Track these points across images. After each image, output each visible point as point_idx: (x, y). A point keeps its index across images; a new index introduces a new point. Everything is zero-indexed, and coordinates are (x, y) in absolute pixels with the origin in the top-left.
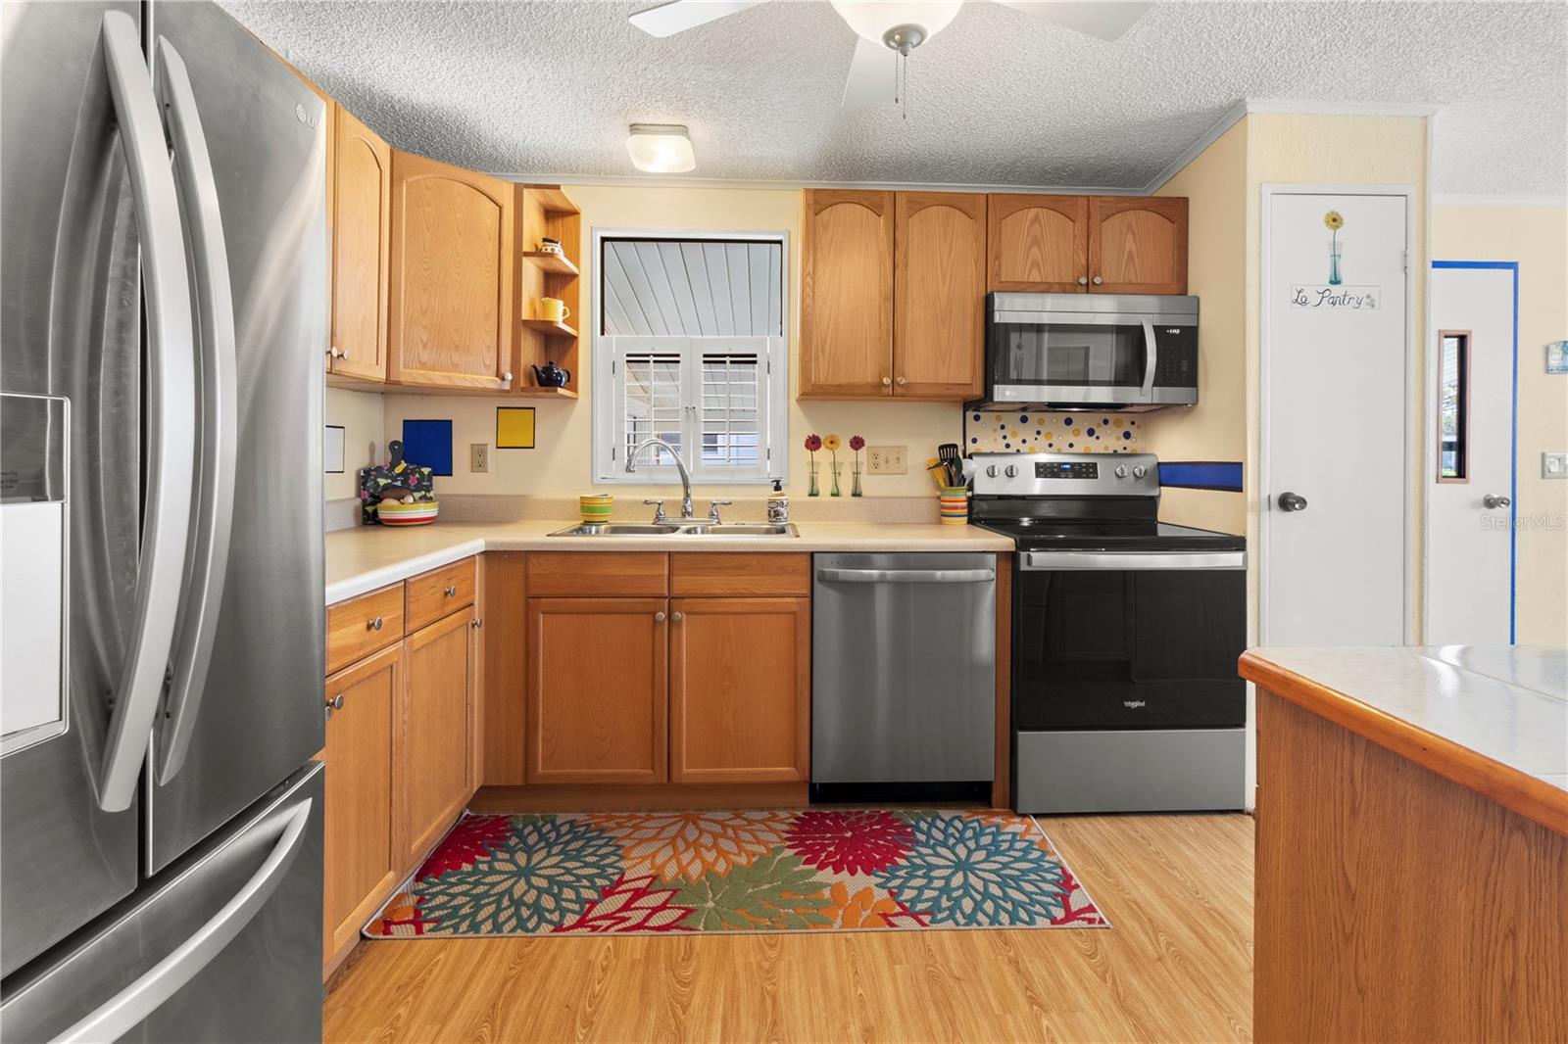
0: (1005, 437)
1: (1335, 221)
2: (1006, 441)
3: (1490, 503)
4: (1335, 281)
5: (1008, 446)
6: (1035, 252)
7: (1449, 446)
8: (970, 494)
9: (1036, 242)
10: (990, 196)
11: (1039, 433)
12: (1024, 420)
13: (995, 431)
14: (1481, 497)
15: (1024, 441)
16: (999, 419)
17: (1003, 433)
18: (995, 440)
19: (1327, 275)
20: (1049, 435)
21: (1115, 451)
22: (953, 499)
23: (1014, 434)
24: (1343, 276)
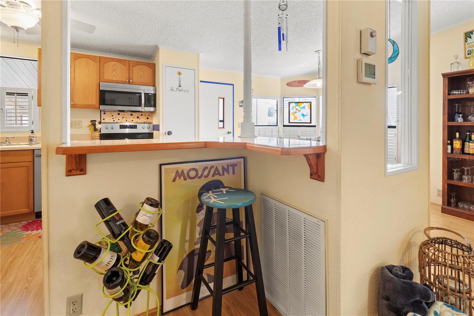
0: (113, 119)
1: (180, 73)
2: (113, 120)
3: (229, 133)
4: (180, 86)
5: (114, 121)
6: (114, 73)
7: (221, 121)
8: (100, 133)
9: (114, 70)
10: (101, 57)
11: (123, 117)
12: (119, 114)
13: (110, 117)
14: (227, 132)
15: (119, 120)
16: (111, 114)
17: (113, 117)
18: (110, 119)
19: (178, 85)
20: (126, 118)
21: (144, 122)
22: (95, 134)
23: (116, 118)
24: (182, 85)
